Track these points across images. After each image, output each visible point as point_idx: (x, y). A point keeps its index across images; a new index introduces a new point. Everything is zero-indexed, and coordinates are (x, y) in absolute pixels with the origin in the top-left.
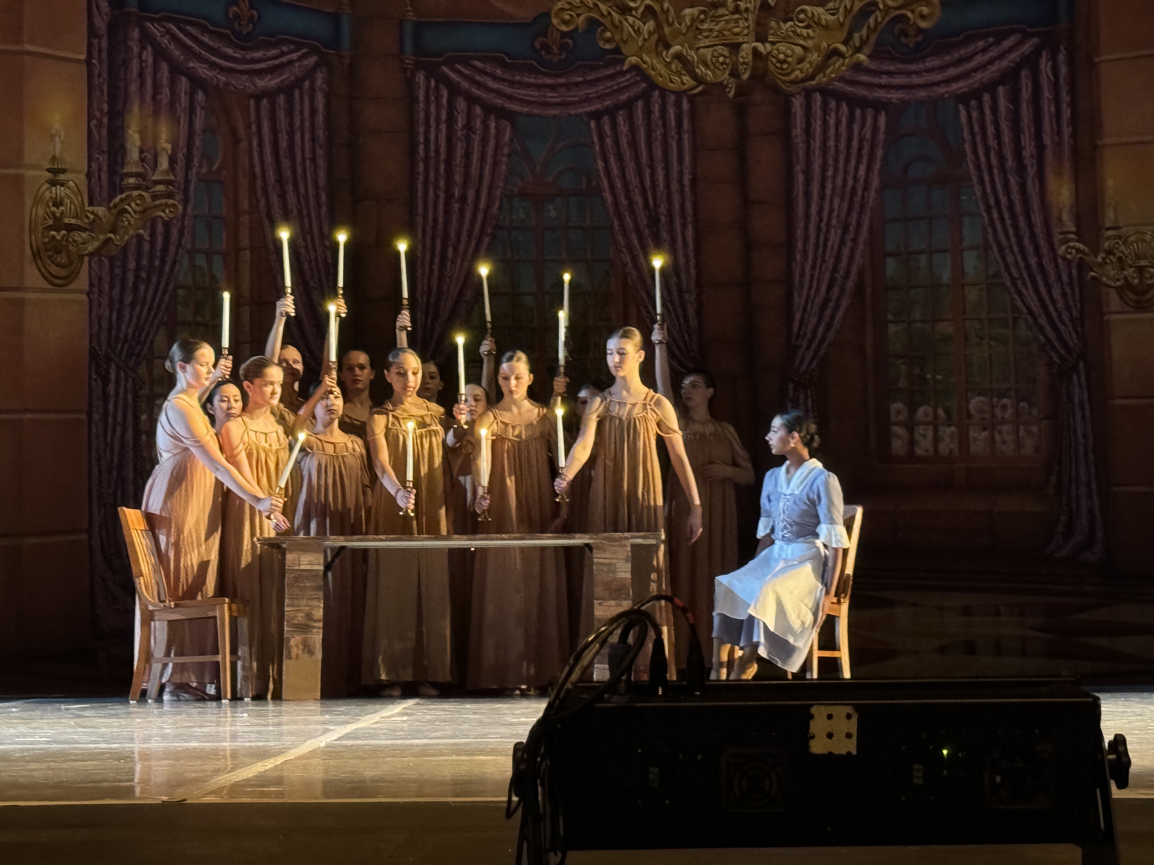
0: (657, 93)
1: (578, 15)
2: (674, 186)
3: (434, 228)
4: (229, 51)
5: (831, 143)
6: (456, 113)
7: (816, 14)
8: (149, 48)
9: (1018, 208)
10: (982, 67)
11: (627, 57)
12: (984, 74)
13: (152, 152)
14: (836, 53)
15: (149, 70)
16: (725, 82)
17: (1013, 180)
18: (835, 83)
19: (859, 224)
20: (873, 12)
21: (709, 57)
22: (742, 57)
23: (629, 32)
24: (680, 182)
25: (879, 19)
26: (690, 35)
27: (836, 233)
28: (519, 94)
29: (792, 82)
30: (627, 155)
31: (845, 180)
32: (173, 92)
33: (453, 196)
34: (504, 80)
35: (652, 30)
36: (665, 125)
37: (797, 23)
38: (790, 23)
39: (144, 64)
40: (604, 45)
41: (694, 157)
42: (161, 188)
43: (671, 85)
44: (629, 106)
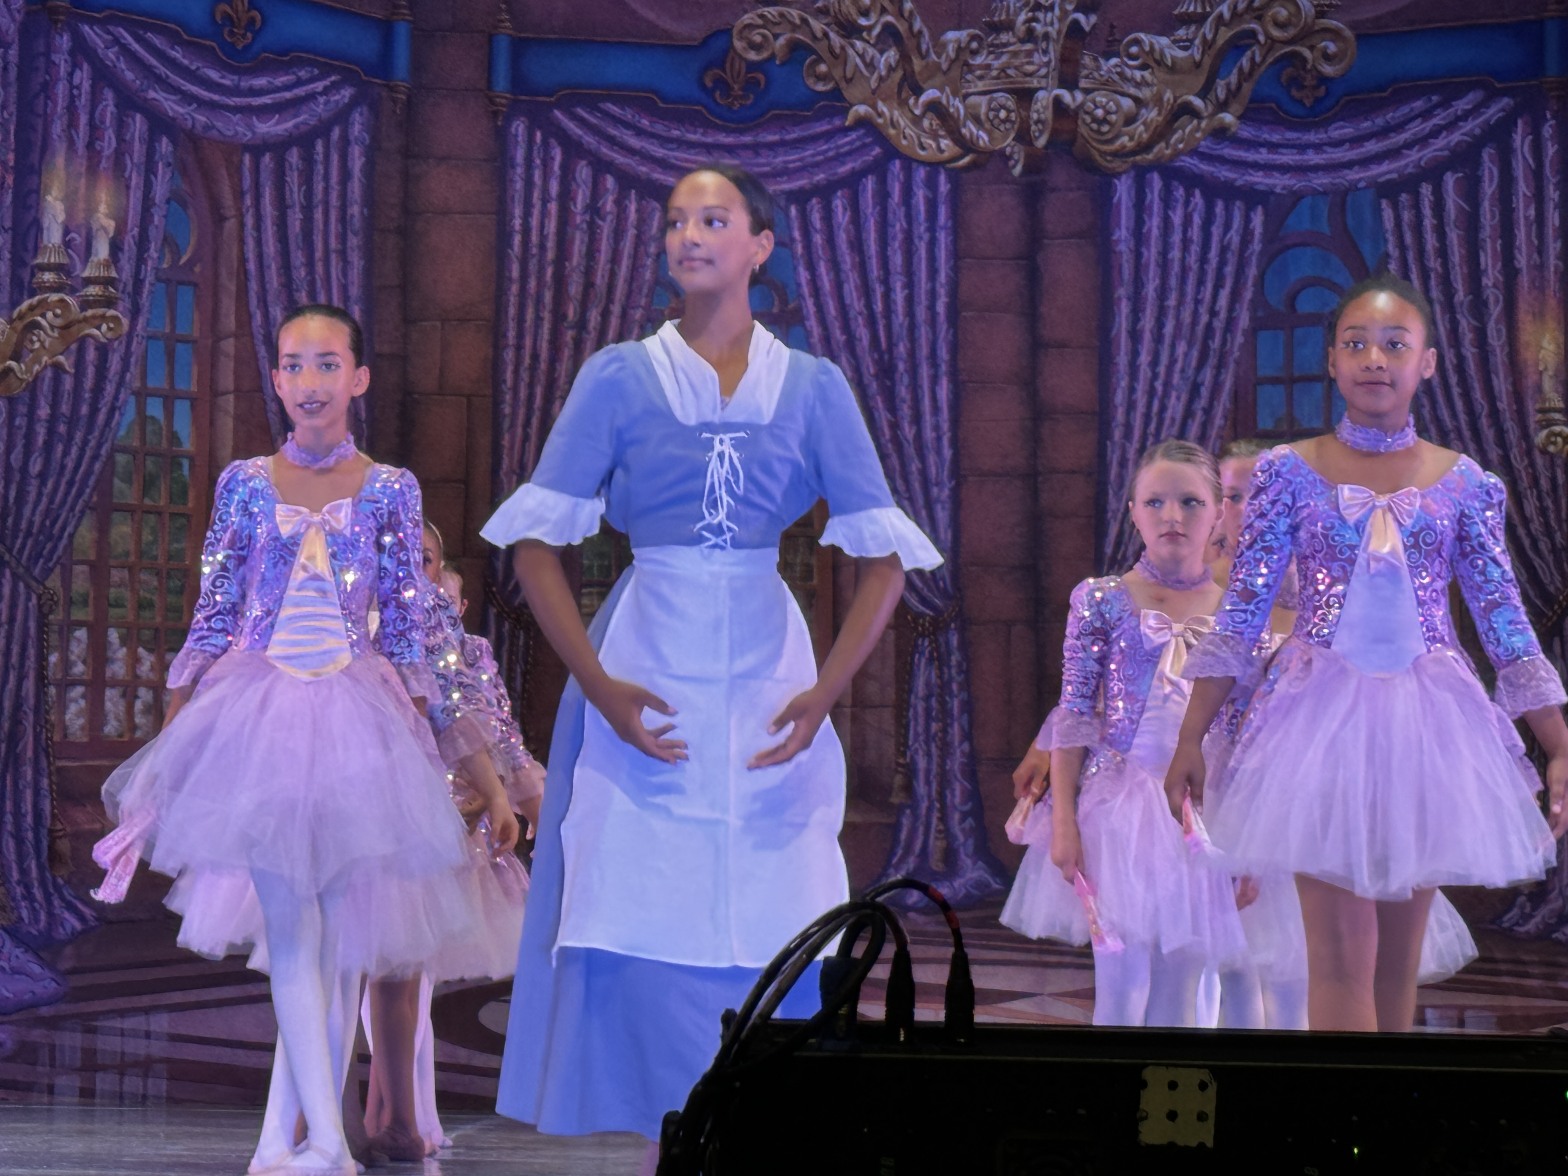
0: (897, 163)
1: (776, 36)
2: (921, 313)
3: (533, 368)
4: (213, 75)
5: (1176, 254)
6: (574, 186)
7: (1157, 47)
8: (86, 66)
9: (1472, 368)
10: (1422, 141)
11: (852, 105)
12: (1425, 152)
13: (84, 232)
14: (1188, 110)
15: (83, 101)
16: (1008, 150)
17: (1465, 324)
18: (1183, 158)
19: (1216, 387)
20: (1249, 46)
21: (983, 110)
22: (1037, 111)
23: (857, 65)
24: (932, 308)
25: (1258, 59)
26: (955, 73)
27: (1178, 398)
28: (676, 159)
29: (1116, 154)
30: (847, 260)
31: (1196, 314)
32: (120, 139)
33: (565, 316)
34: (653, 136)
35: (893, 64)
36: (910, 217)
37: (1125, 59)
38: (1114, 61)
39: (75, 92)
40: (816, 83)
41: (955, 269)
42: (93, 290)
43: (922, 153)
44: (853, 181)
